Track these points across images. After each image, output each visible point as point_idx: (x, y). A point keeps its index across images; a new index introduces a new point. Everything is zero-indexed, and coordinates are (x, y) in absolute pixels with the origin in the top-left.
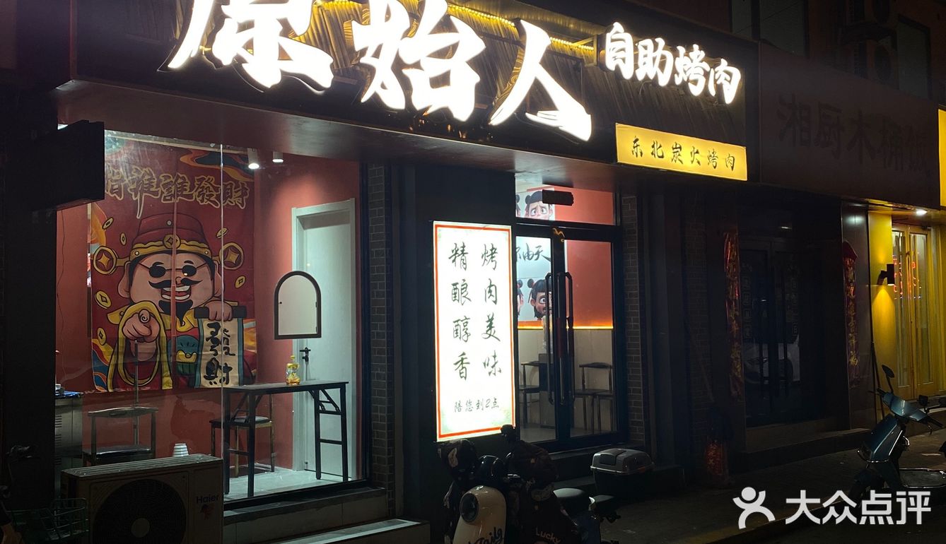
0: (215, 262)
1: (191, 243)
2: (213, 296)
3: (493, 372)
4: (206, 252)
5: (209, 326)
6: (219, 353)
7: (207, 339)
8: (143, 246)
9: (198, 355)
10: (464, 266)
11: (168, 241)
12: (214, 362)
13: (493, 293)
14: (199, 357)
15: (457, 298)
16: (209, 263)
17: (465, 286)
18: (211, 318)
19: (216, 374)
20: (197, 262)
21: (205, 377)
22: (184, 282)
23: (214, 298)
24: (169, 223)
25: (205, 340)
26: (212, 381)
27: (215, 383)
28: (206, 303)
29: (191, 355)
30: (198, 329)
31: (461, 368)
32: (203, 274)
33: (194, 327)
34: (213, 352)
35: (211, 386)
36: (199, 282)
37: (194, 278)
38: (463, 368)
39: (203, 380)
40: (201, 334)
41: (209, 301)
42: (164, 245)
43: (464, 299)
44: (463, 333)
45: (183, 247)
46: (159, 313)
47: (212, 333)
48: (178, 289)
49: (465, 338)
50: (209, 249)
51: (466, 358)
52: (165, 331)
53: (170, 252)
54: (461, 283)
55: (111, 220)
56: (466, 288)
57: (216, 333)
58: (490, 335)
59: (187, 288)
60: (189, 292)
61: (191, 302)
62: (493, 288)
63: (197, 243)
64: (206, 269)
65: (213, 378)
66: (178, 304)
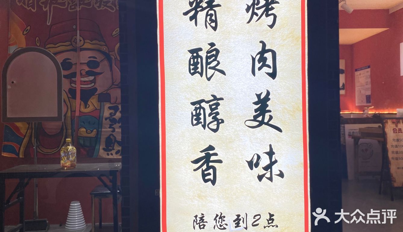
0: (112, 56)
1: (94, 42)
2: (113, 84)
3: (268, 175)
4: (104, 49)
5: (110, 108)
6: (116, 130)
7: (106, 119)
8: (54, 46)
9: (98, 131)
10: (213, 24)
11: (74, 42)
12: (111, 137)
13: (269, 62)
14: (98, 133)
15: (199, 70)
16: (107, 57)
17: (214, 53)
18: (112, 102)
19: (114, 147)
20: (99, 57)
21: (104, 149)
22: (88, 74)
23: (113, 86)
24: (74, 27)
25: (104, 120)
26: (109, 153)
27: (112, 154)
28: (108, 90)
29: (92, 131)
30: (100, 110)
31: (205, 167)
32: (104, 67)
33: (96, 109)
34: (111, 129)
35: (107, 157)
36: (102, 73)
37: (98, 70)
38: (209, 168)
39: (101, 151)
40: (101, 115)
41: (110, 88)
42: (71, 44)
43: (210, 72)
44: (209, 119)
45: (86, 46)
46: (68, 98)
47: (111, 114)
48: (83, 79)
49: (213, 126)
50: (106, 45)
51: (216, 154)
52: (71, 111)
53: (75, 50)
54: (207, 48)
55: (29, 28)
56: (216, 56)
57: (115, 114)
58: (261, 123)
59: (91, 78)
60: (94, 81)
61: (96, 89)
62: (268, 55)
63: (97, 42)
64: (106, 62)
65: (111, 150)
66: (82, 91)
